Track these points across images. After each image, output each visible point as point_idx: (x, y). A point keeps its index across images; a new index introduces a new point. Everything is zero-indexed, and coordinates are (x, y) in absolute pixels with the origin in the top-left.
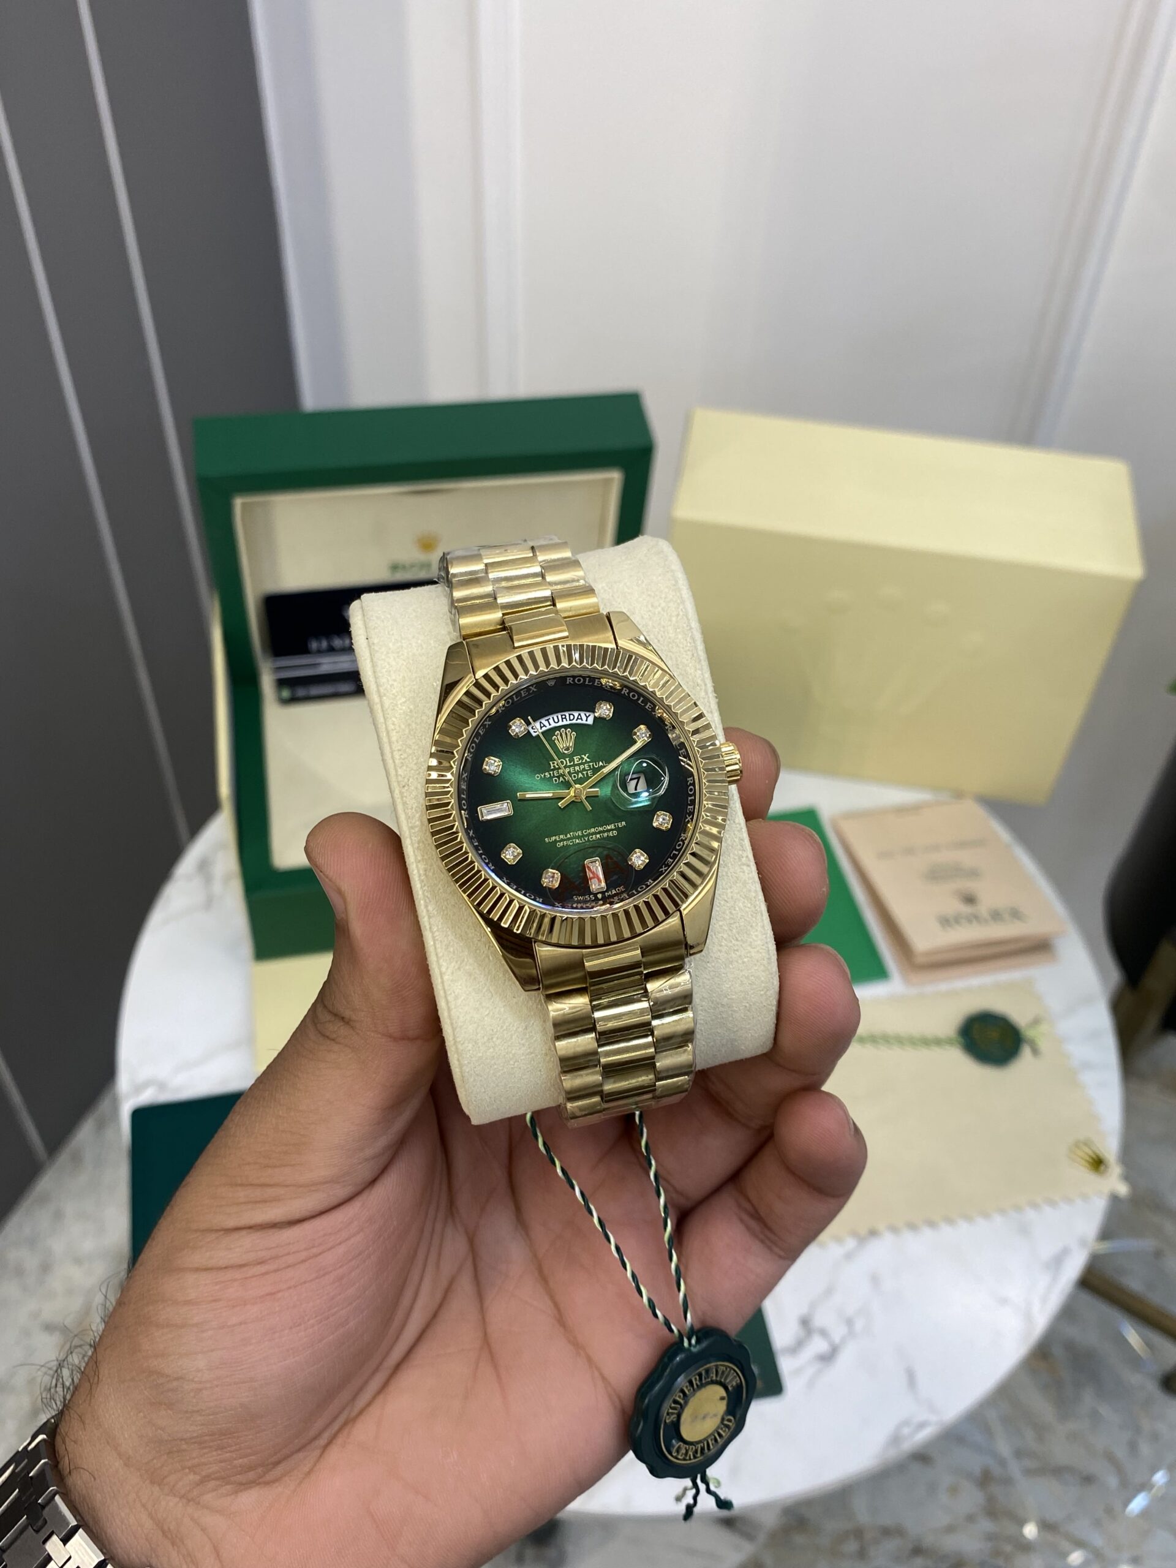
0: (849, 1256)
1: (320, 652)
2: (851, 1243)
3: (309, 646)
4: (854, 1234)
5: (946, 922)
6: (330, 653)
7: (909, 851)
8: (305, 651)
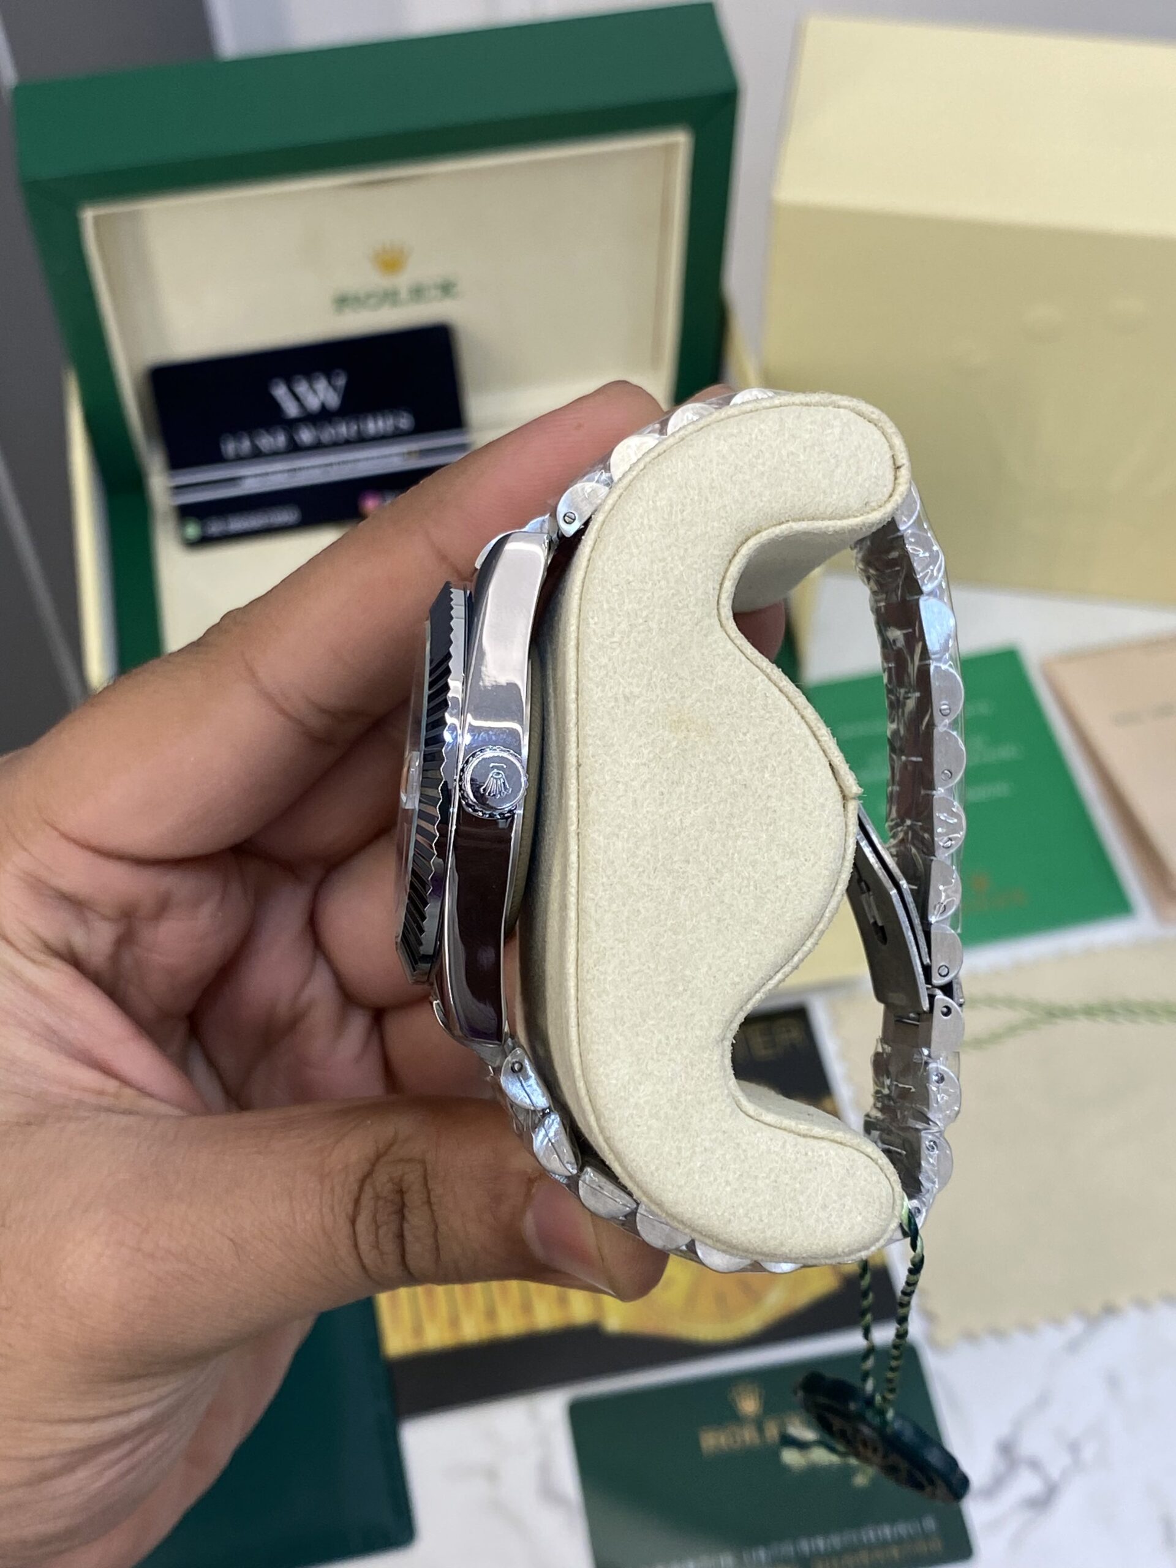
0: (1073, 1346)
1: (240, 459)
2: (1075, 1326)
3: (223, 447)
6: (254, 460)
8: (216, 458)
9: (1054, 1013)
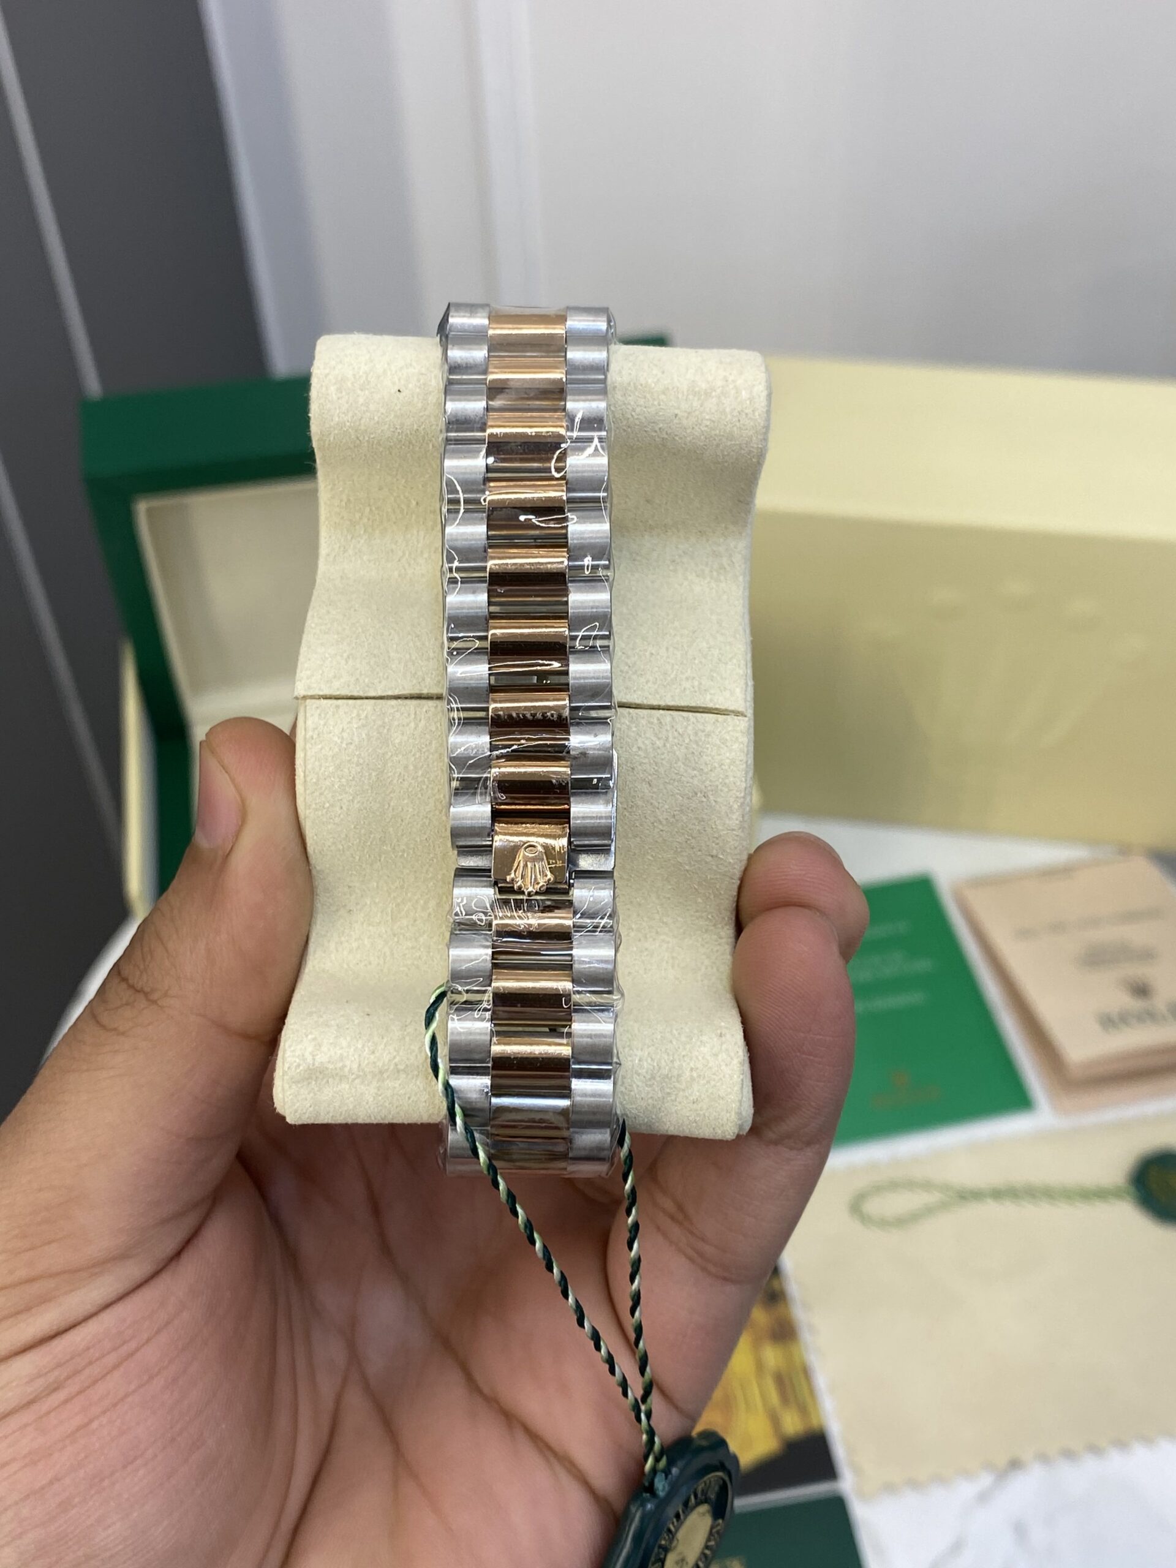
0: (985, 1496)
2: (986, 1480)
4: (992, 1469)
5: (1109, 1022)
7: (1058, 929)
9: (966, 1196)
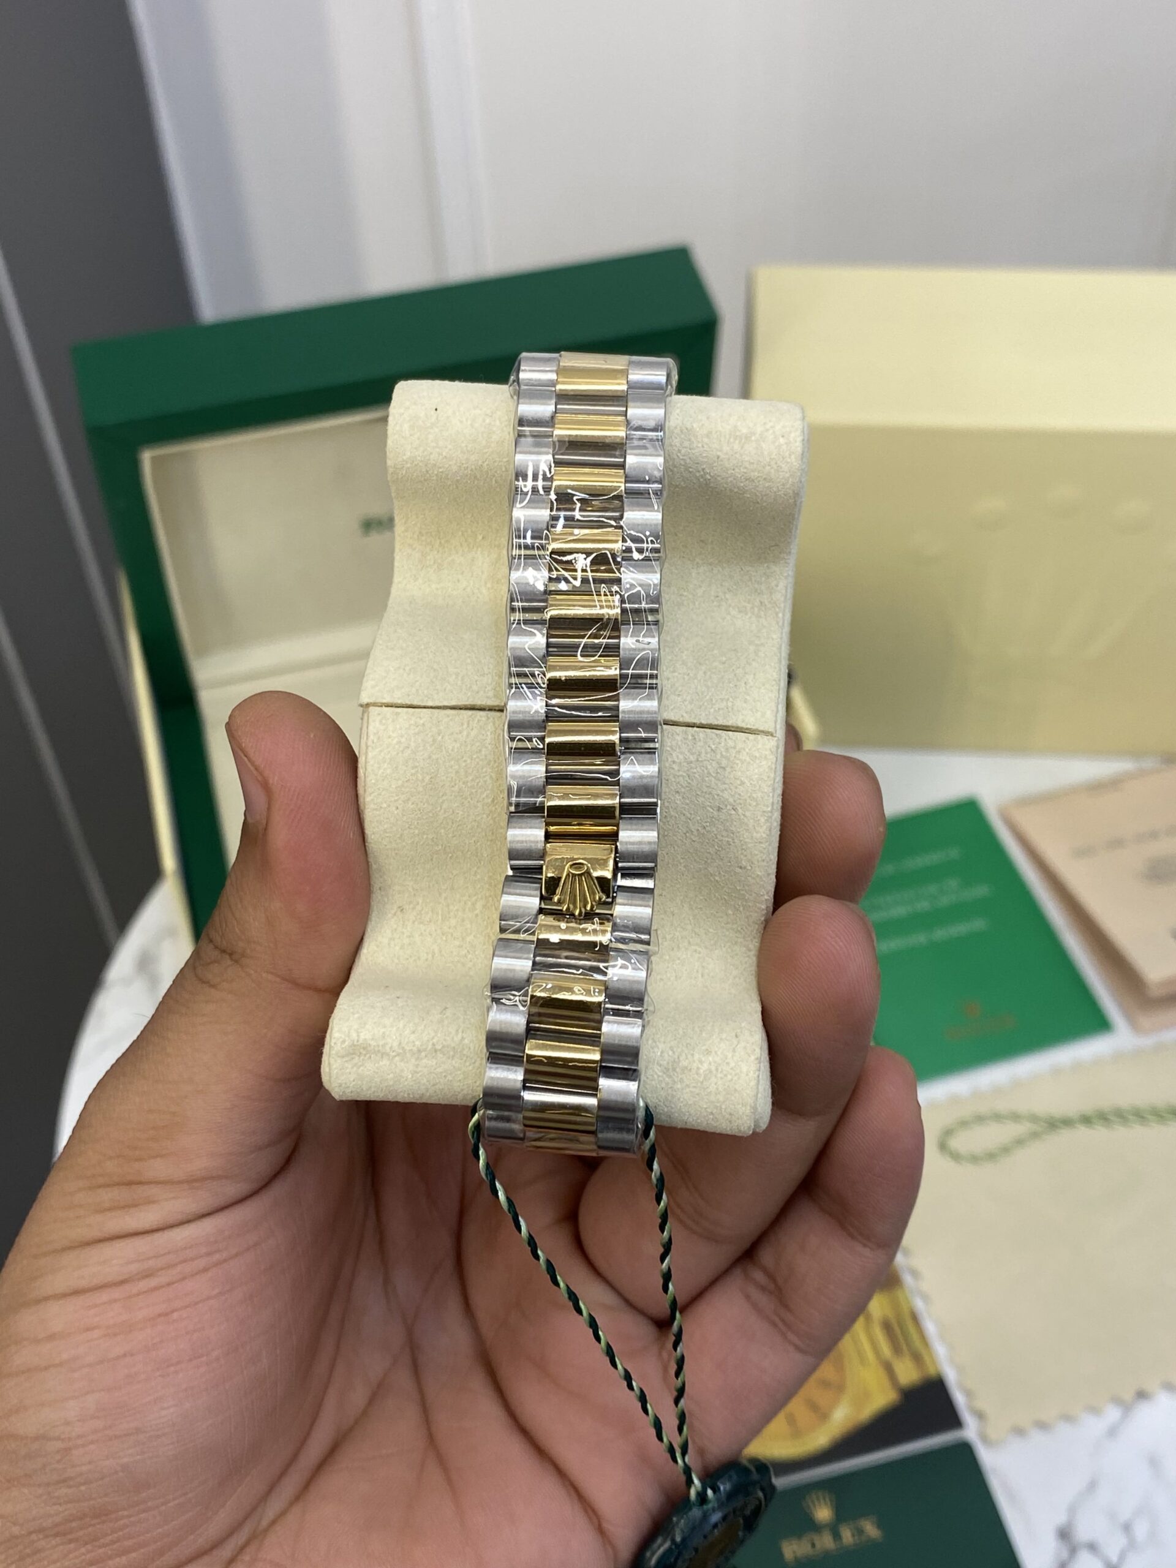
0: (1113, 1432)
2: (1113, 1414)
4: (1117, 1401)
7: (1117, 843)
9: (1055, 1124)
